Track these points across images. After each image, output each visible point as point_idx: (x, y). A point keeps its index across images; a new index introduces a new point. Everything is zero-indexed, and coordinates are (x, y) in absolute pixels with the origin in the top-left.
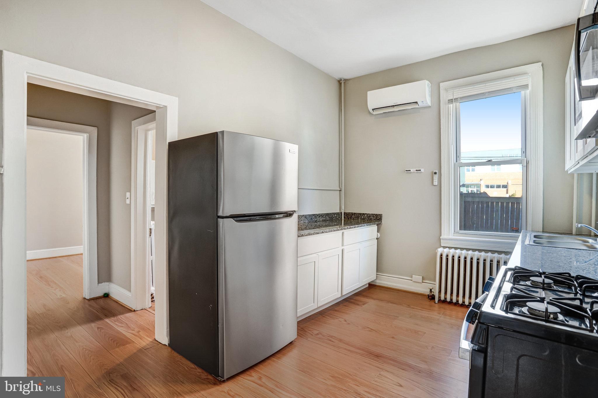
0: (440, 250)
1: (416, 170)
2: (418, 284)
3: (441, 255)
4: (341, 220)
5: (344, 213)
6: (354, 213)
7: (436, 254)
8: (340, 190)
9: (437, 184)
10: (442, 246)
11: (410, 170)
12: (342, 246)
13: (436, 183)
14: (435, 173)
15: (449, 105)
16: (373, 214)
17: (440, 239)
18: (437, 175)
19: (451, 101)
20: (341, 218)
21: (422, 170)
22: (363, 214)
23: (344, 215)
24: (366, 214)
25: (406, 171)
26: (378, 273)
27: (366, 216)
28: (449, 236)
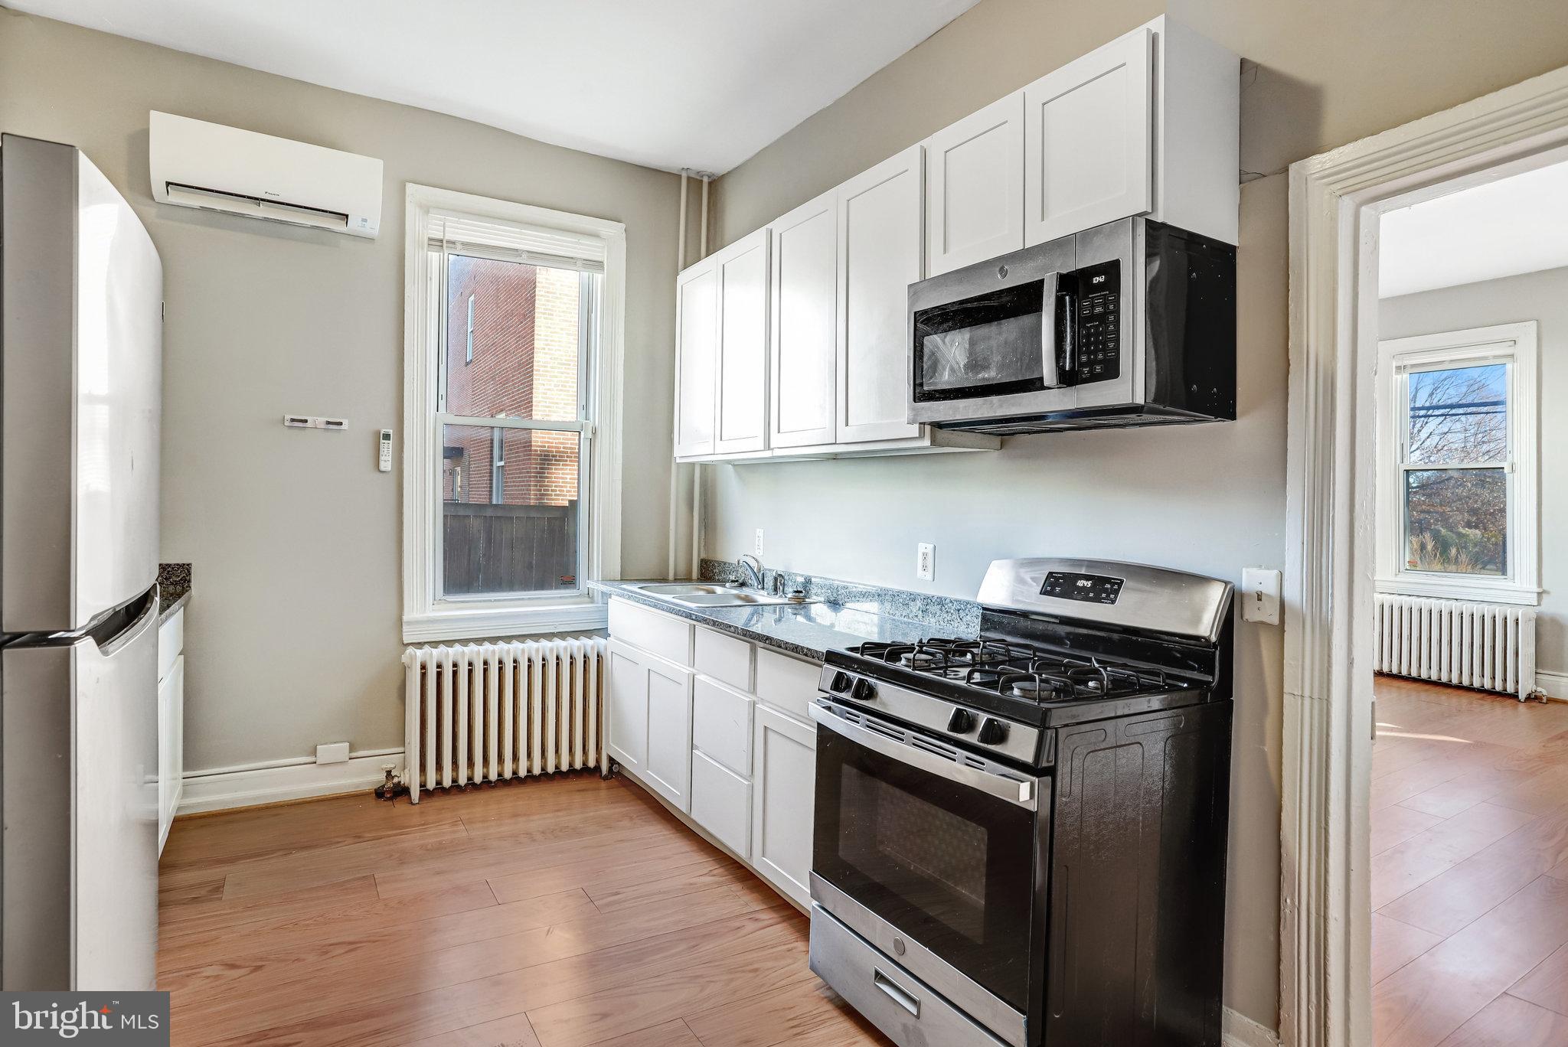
0: (419, 655)
1: (328, 423)
2: (339, 768)
3: (423, 667)
9: (390, 469)
10: (405, 642)
11: (306, 421)
13: (387, 464)
14: (387, 437)
15: (429, 253)
17: (399, 626)
18: (391, 442)
19: (436, 243)
21: (345, 422)
25: (293, 420)
26: (191, 773)
28: (425, 611)
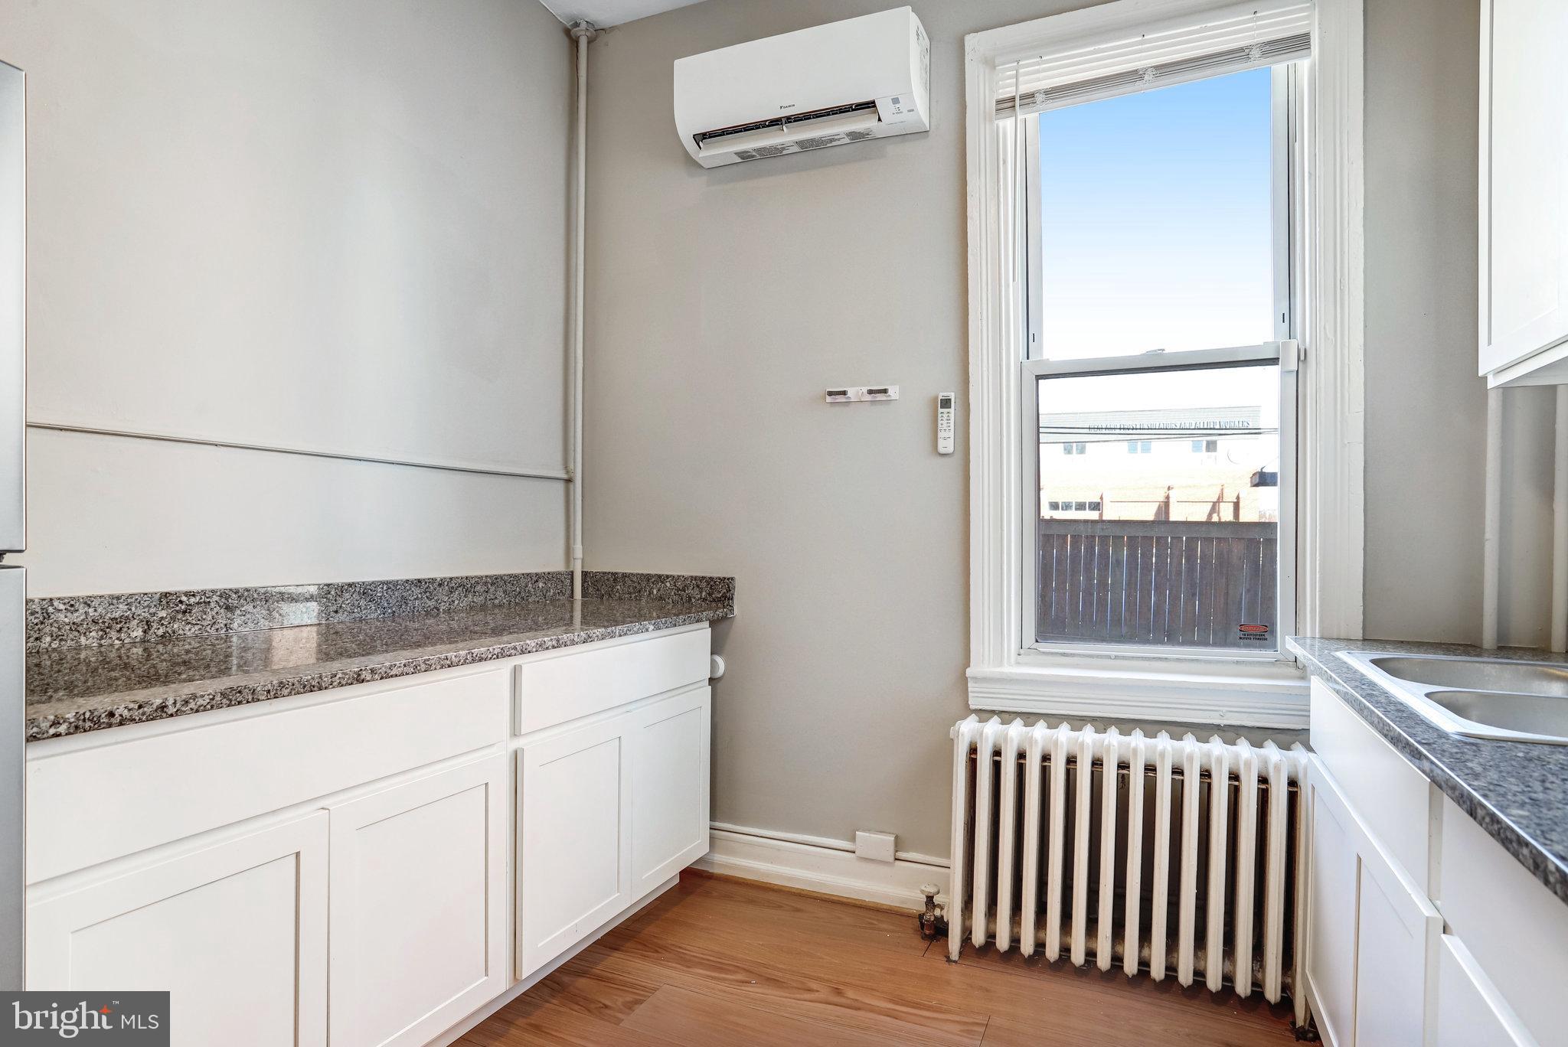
0: (967, 729)
1: (870, 392)
3: (973, 750)
4: (572, 603)
5: (585, 575)
6: (625, 575)
7: (950, 744)
8: (565, 476)
9: (950, 449)
10: (972, 707)
11: (845, 393)
12: (515, 733)
13: (947, 444)
14: (946, 403)
15: (1001, 123)
16: (696, 578)
17: (963, 680)
18: (952, 410)
19: (1007, 105)
20: (572, 595)
21: (894, 392)
22: (660, 576)
23: (584, 581)
24: (668, 577)
25: (830, 394)
26: (718, 824)
27: (668, 584)
28: (1001, 664)
